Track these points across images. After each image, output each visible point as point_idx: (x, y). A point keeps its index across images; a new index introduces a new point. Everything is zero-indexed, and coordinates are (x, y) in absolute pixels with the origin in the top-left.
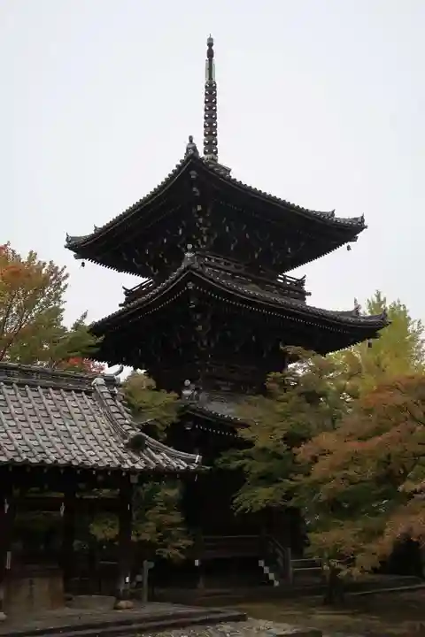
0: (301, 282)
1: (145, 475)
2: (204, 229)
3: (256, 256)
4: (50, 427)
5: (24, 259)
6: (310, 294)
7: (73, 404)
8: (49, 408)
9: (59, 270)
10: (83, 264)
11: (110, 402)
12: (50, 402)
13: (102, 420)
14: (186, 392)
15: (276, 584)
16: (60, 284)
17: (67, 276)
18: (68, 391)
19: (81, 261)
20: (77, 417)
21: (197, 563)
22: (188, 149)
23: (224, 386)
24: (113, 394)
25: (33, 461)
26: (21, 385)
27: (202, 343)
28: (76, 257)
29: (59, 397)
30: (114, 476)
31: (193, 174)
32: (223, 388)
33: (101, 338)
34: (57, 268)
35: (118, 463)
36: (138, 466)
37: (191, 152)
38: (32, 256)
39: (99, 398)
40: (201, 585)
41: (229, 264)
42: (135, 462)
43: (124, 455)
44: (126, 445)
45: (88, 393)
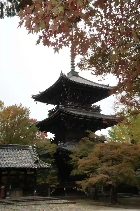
0: (99, 107)
1: (39, 169)
2: (68, 94)
3: (85, 100)
4: (18, 159)
5: (18, 106)
6: (102, 110)
7: (24, 153)
8: (18, 154)
9: (28, 109)
10: (37, 103)
11: (32, 152)
12: (19, 153)
13: (30, 156)
14: (59, 144)
15: (87, 195)
16: (28, 112)
17: (30, 110)
18: (23, 150)
19: (36, 102)
20: (24, 156)
21: (64, 189)
22: (61, 74)
23: (74, 140)
24: (34, 150)
25: (13, 167)
26: (12, 149)
28: (35, 101)
29: (21, 151)
30: (31, 169)
31: (63, 81)
32: (73, 141)
33: (39, 128)
34: (27, 108)
35: (31, 166)
36: (36, 167)
37: (61, 75)
38: (21, 105)
39: (30, 151)
40: (66, 195)
41: (76, 104)
42: (35, 166)
43: (33, 165)
44: (34, 162)
45: (28, 150)
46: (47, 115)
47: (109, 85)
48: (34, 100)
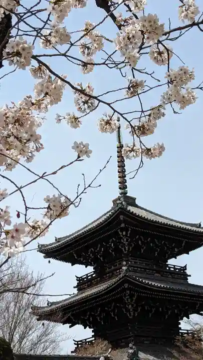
0: (184, 268)
3: (156, 254)
6: (190, 276)
10: (49, 262)
19: (48, 259)
27: (130, 314)
28: (45, 257)
31: (122, 217)
41: (142, 264)
46: (74, 287)
47: (200, 225)
48: (44, 255)
